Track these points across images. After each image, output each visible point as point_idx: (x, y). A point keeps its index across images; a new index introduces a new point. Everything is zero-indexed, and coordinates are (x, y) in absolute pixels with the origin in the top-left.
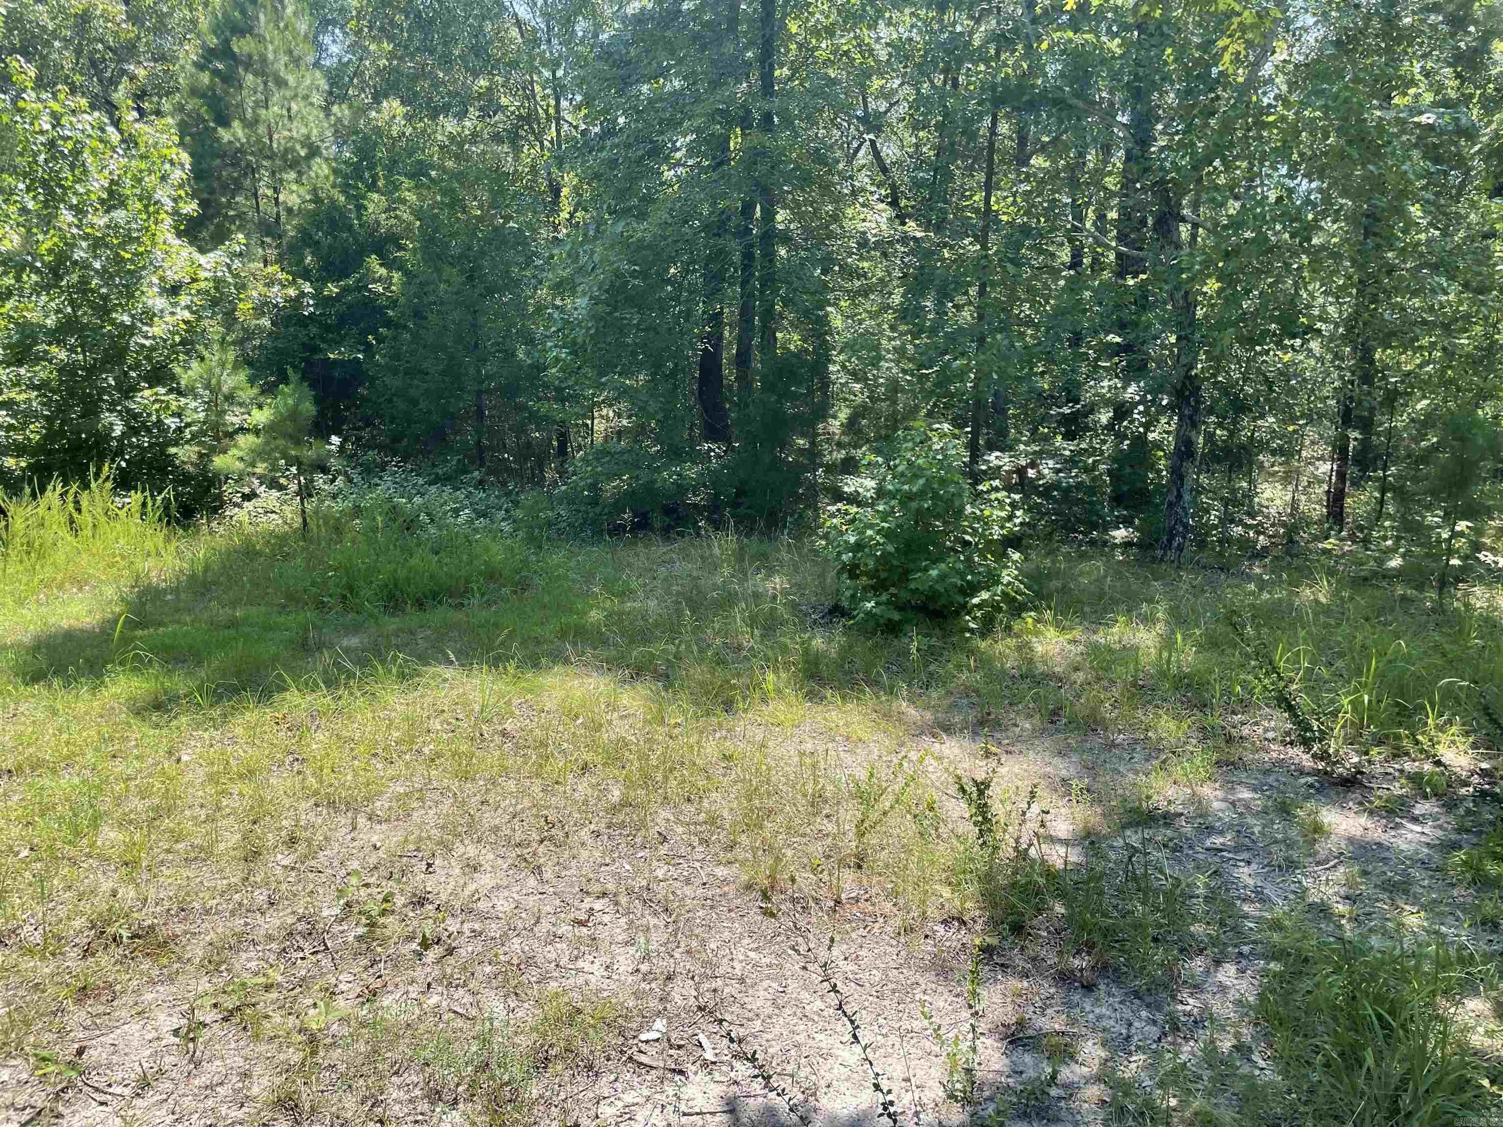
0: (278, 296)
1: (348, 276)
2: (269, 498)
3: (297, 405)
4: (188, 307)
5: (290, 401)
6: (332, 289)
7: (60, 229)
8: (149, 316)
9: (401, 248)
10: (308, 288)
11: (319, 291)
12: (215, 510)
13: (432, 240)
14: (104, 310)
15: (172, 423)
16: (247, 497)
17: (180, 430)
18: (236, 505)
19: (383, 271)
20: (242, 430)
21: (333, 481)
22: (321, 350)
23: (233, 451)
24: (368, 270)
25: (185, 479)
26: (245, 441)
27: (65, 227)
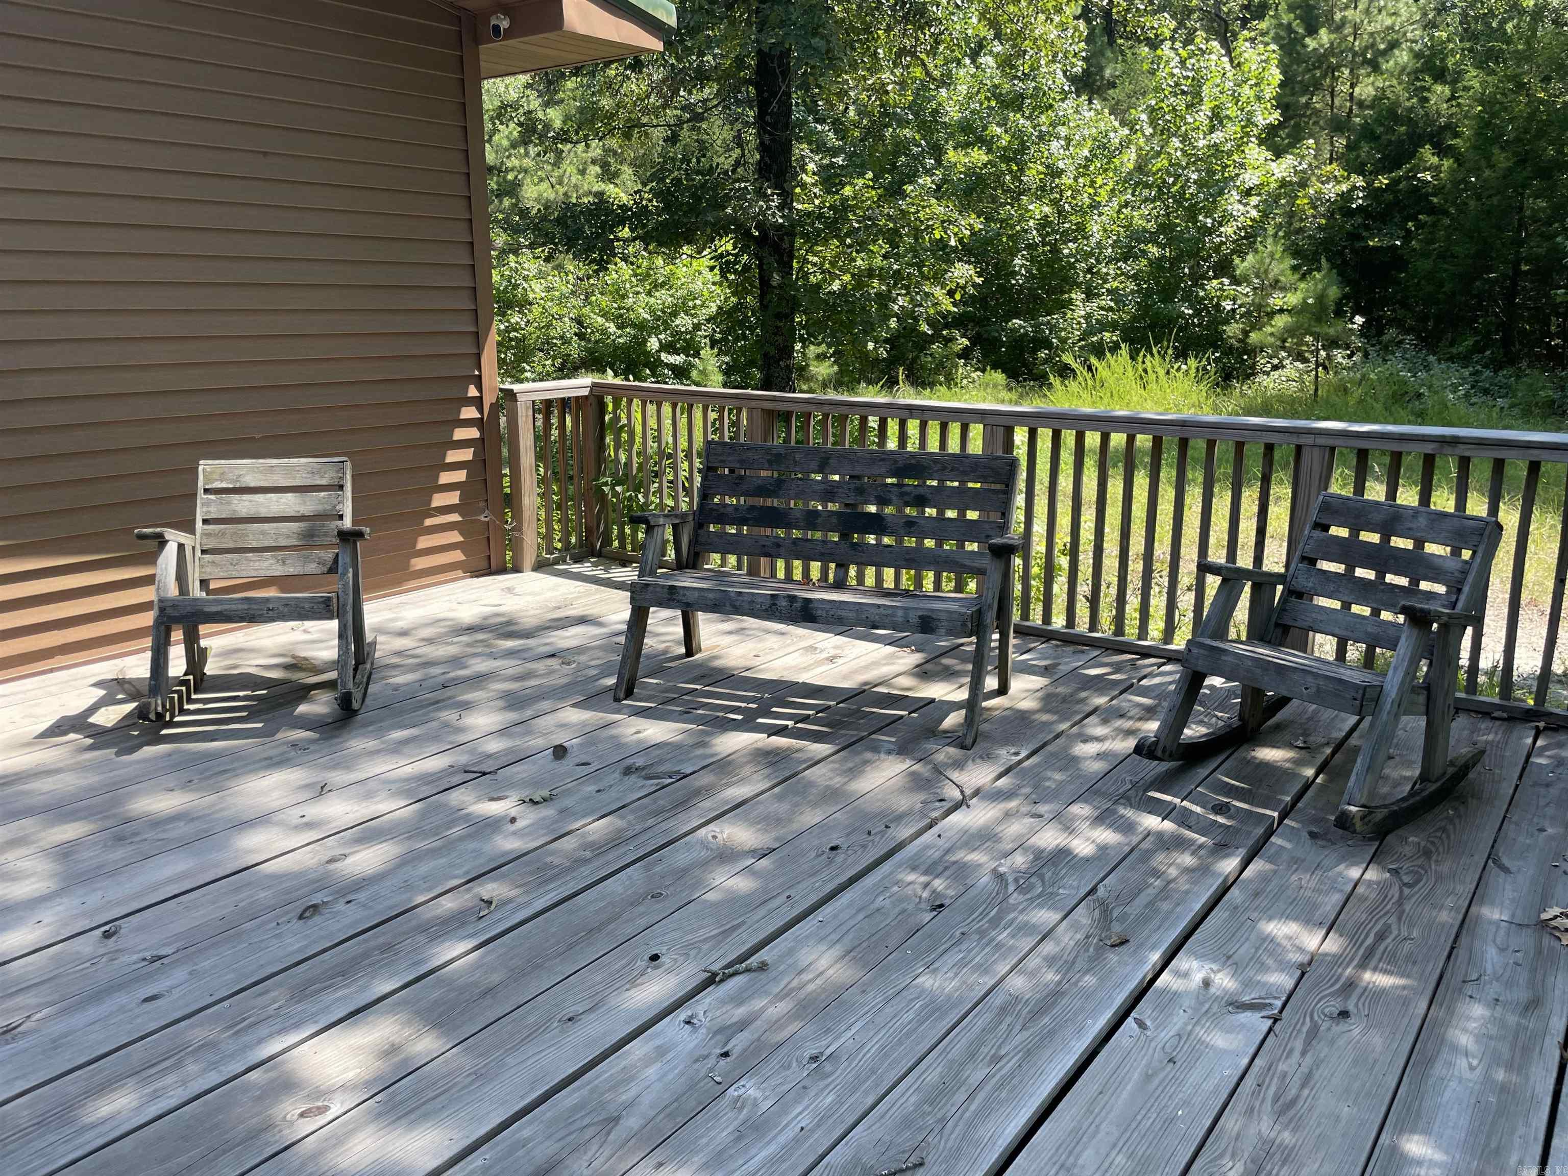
0: (1332, 191)
1: (1400, 168)
2: (1292, 369)
3: (1325, 289)
4: (1256, 207)
5: (1320, 286)
6: (1383, 181)
7: (1169, 153)
8: (1227, 218)
9: (1456, 135)
10: (1360, 182)
11: (1369, 184)
12: (1248, 377)
13: (1488, 124)
14: (1192, 213)
15: (1227, 305)
16: (1275, 368)
17: (1233, 310)
18: (1265, 373)
19: (1435, 160)
20: (1281, 311)
21: (1350, 357)
22: (1363, 238)
23: (1268, 329)
24: (1421, 159)
25: (1229, 351)
26: (1281, 321)
27: (1172, 152)
